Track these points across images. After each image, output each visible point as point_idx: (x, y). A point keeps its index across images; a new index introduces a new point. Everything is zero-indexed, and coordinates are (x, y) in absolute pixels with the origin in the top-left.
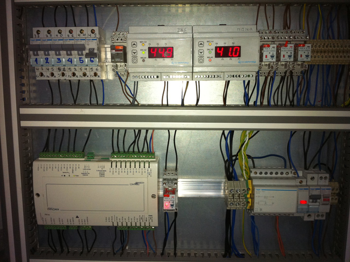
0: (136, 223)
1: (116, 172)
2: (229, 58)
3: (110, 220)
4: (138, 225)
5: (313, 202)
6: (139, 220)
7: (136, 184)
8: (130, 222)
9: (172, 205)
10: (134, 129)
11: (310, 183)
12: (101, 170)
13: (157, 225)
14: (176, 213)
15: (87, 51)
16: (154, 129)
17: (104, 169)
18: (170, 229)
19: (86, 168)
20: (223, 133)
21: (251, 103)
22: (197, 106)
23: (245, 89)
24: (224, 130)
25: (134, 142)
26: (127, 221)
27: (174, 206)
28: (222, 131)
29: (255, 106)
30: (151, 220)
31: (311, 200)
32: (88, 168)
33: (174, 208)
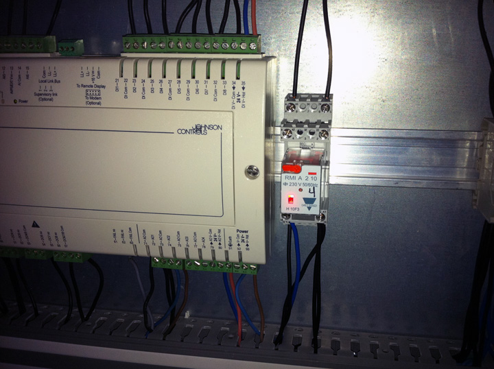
0: (200, 250)
1: (135, 90)
3: (127, 238)
4: (207, 256)
6: (207, 243)
7: (198, 129)
8: (184, 246)
9: (309, 201)
12: (90, 83)
13: (262, 260)
14: (321, 228)
17: (98, 82)
18: (301, 274)
19: (48, 78)
26: (174, 243)
27: (317, 202)
30: (243, 246)
32: (52, 78)
33: (315, 210)
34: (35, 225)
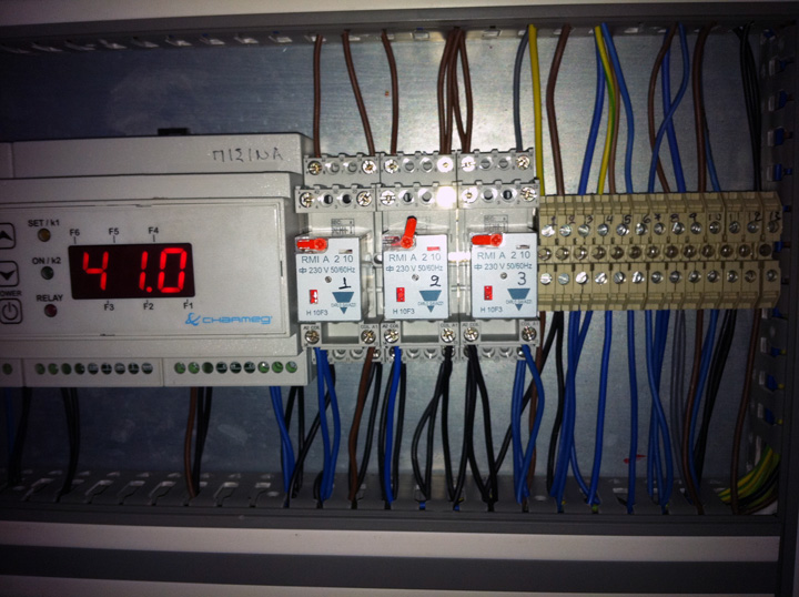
2: (138, 302)
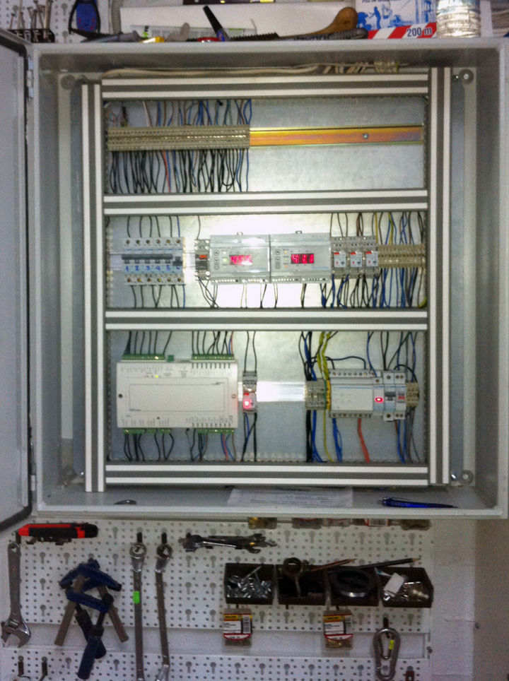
0: (216, 424)
1: (197, 372)
3: (191, 421)
5: (389, 400)
6: (219, 421)
7: (217, 384)
8: (210, 423)
9: (252, 404)
10: (214, 331)
11: (386, 381)
12: (183, 371)
13: (236, 426)
14: (256, 415)
15: (174, 260)
16: (233, 331)
17: (185, 370)
18: (249, 433)
19: (168, 369)
20: (302, 335)
21: (328, 305)
22: (276, 309)
23: (322, 291)
24: (302, 331)
25: (214, 344)
28: (300, 332)
29: (332, 308)
30: (231, 422)
31: (386, 398)
32: (170, 369)
33: (254, 407)
34: (158, 418)
